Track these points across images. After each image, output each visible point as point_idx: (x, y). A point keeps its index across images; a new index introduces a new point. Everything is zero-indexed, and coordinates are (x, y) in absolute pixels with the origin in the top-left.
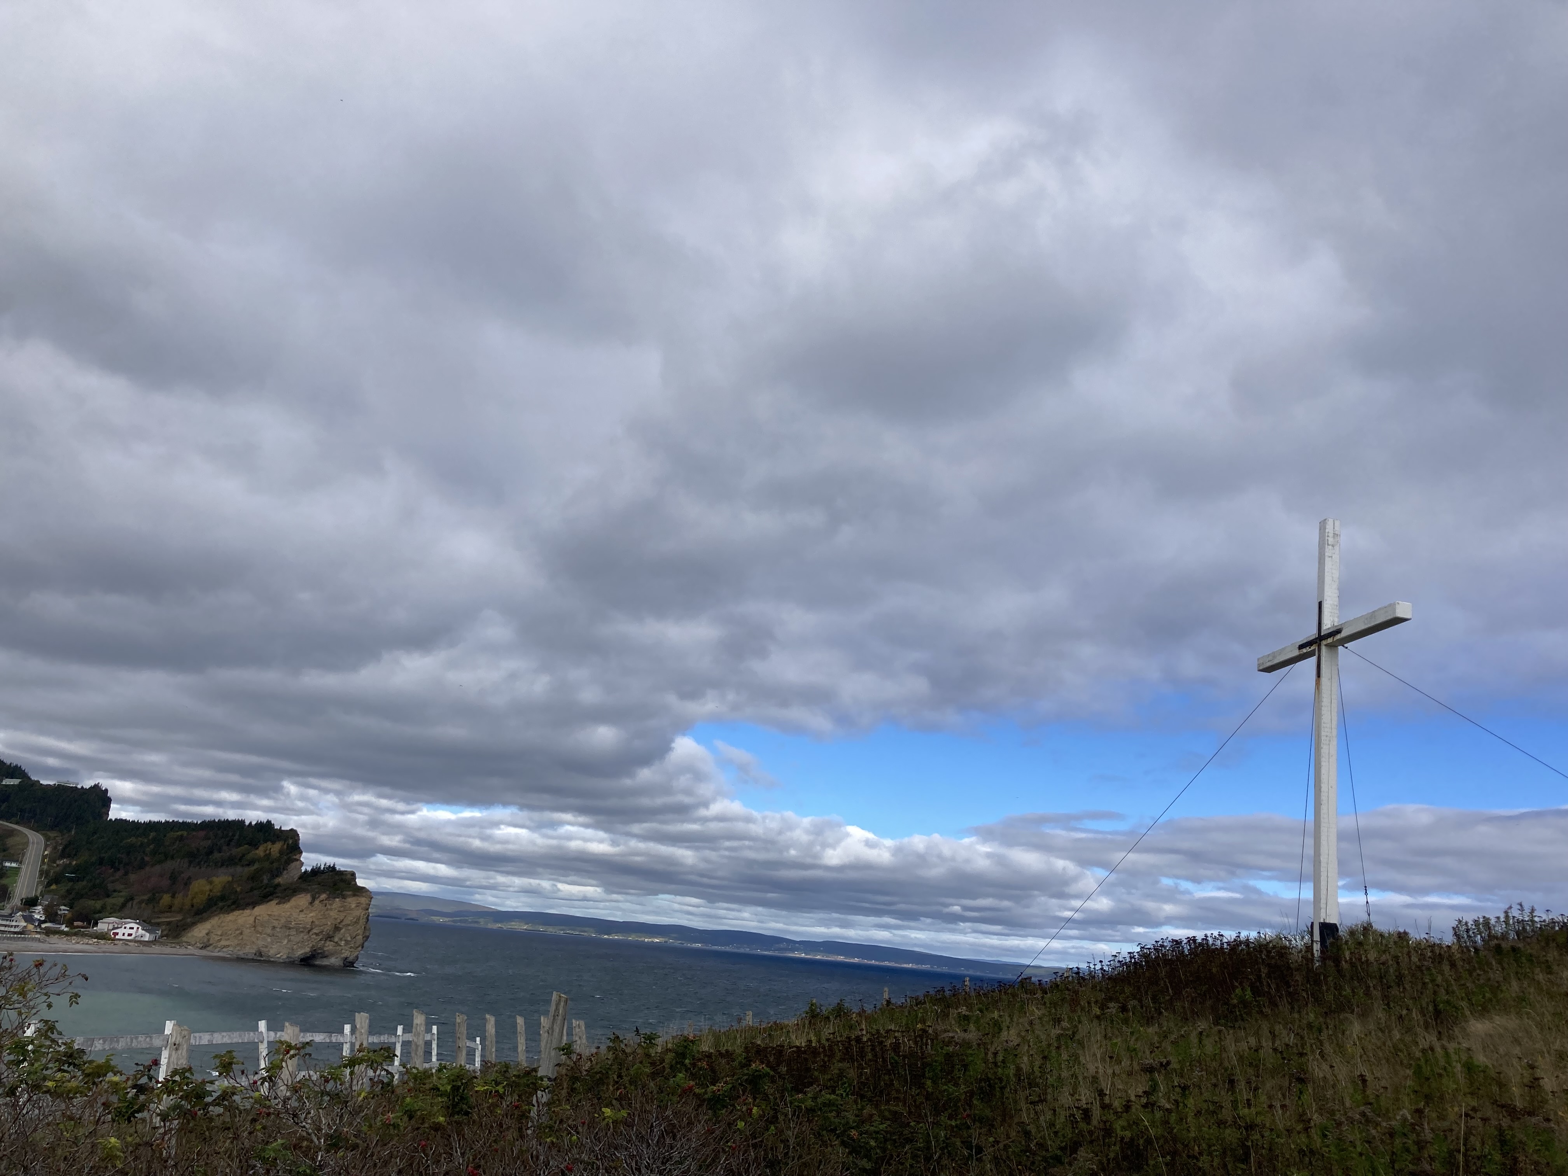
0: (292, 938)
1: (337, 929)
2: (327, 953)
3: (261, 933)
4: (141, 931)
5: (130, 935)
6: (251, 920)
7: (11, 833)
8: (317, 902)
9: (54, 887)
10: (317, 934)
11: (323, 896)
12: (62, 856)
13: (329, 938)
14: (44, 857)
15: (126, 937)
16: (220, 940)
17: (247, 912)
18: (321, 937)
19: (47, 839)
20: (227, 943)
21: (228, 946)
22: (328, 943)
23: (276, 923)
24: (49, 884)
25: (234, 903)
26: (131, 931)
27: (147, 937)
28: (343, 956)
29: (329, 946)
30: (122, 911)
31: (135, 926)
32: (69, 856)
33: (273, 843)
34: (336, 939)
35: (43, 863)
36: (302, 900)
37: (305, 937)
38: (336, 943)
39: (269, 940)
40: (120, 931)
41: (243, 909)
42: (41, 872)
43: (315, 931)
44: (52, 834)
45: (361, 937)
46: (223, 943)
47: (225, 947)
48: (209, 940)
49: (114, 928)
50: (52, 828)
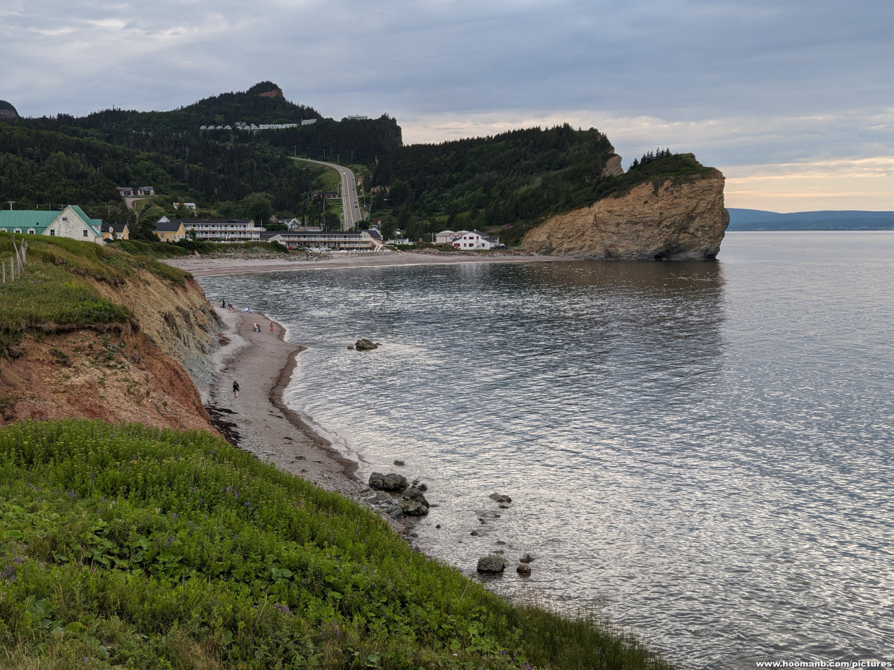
0: (641, 233)
1: (691, 218)
2: (682, 246)
3: (605, 232)
4: (481, 241)
5: (471, 245)
6: (591, 219)
7: (322, 170)
8: (661, 190)
10: (668, 227)
11: (667, 183)
13: (683, 229)
14: (359, 188)
15: (468, 248)
17: (585, 210)
18: (673, 229)
19: (356, 171)
20: (572, 245)
21: (573, 249)
22: (682, 236)
23: (620, 220)
25: (567, 203)
26: (470, 242)
27: (488, 245)
28: (702, 248)
29: (684, 239)
31: (475, 235)
34: (691, 230)
35: (359, 193)
36: (645, 190)
37: (656, 231)
38: (692, 234)
39: (615, 238)
40: (460, 243)
41: (580, 208)
42: (362, 201)
43: (665, 223)
44: (358, 167)
45: (719, 225)
47: (569, 250)
49: (454, 240)
50: (355, 162)
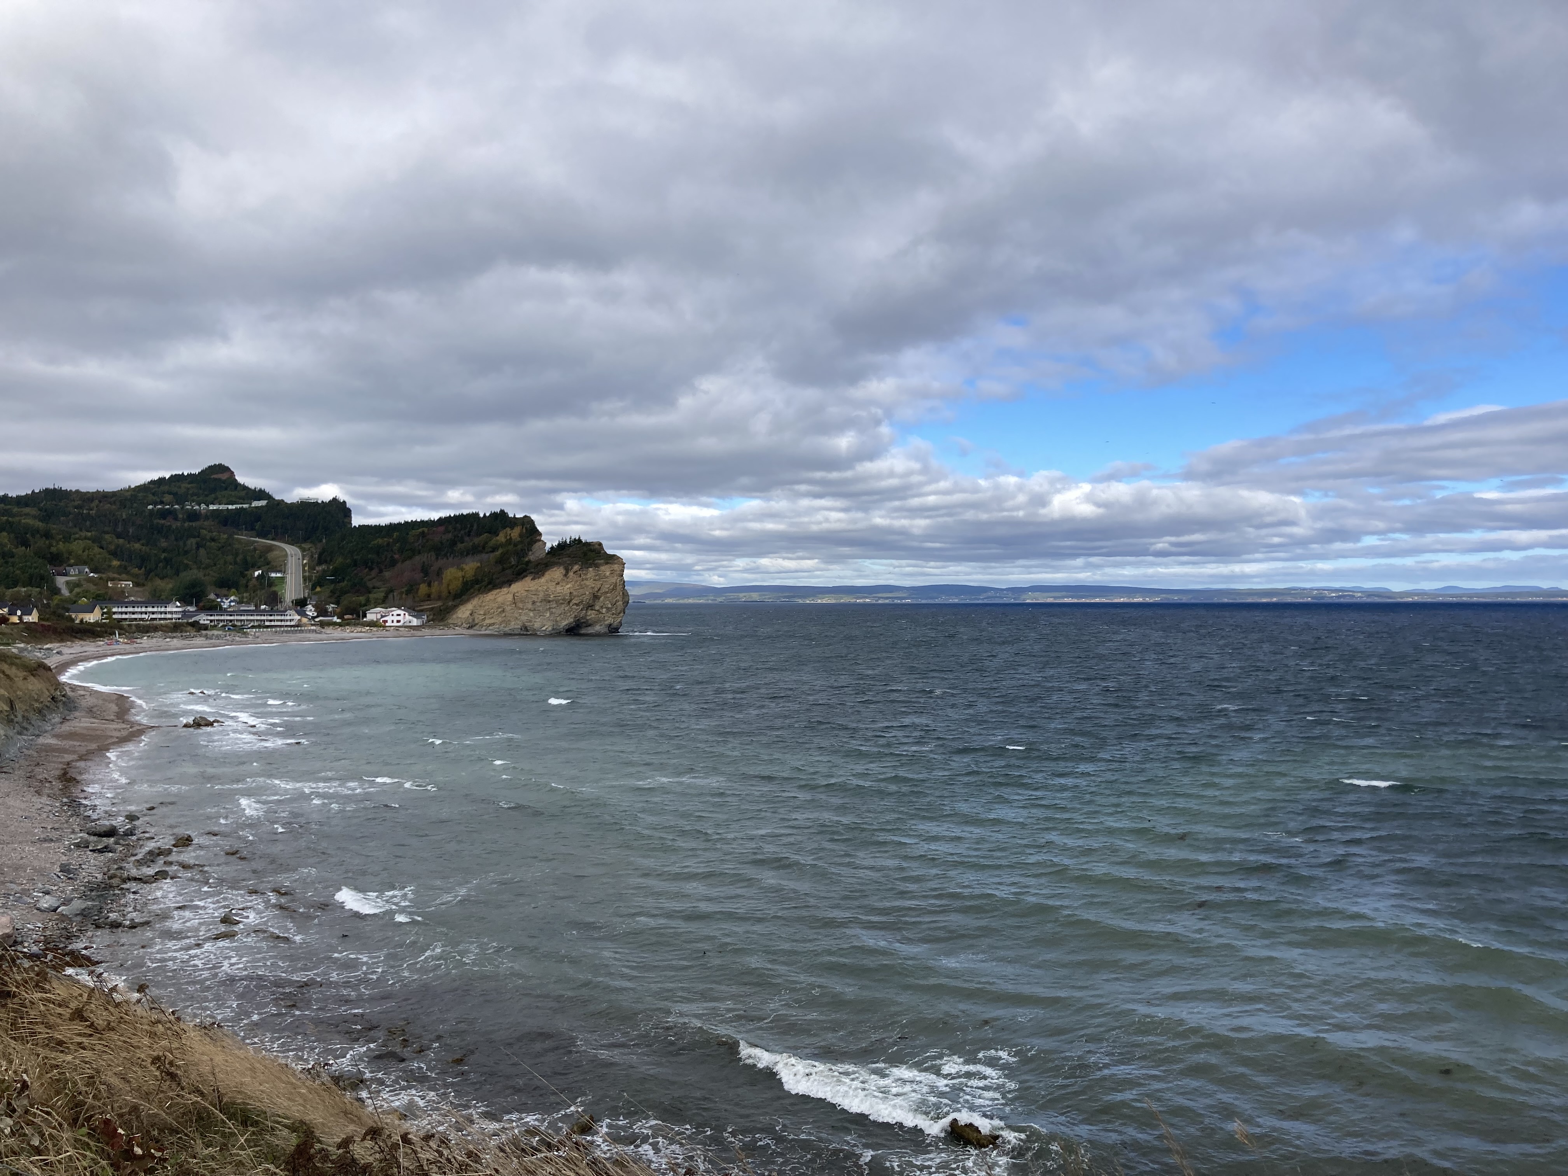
0: (554, 610)
1: (596, 597)
2: (590, 621)
3: (522, 609)
4: (408, 617)
5: (398, 621)
6: (510, 597)
7: (270, 548)
8: (571, 574)
9: (318, 589)
10: (577, 605)
11: (576, 568)
12: (320, 563)
13: (590, 607)
14: (304, 566)
15: (395, 624)
16: (484, 620)
17: (504, 590)
18: (581, 607)
19: (303, 550)
20: (492, 621)
21: (493, 624)
22: (589, 612)
23: (535, 598)
24: (313, 588)
25: (489, 584)
26: (399, 618)
27: (415, 622)
28: (606, 623)
29: (591, 615)
30: (385, 602)
31: (402, 613)
32: (326, 562)
33: (512, 528)
34: (597, 608)
35: (304, 570)
36: (556, 573)
37: (566, 609)
38: (598, 611)
39: (532, 614)
40: (389, 619)
41: (500, 588)
42: (305, 578)
43: (574, 601)
44: (306, 546)
45: (621, 603)
46: (488, 621)
47: (490, 625)
48: (474, 620)
49: (382, 617)
50: (305, 540)
